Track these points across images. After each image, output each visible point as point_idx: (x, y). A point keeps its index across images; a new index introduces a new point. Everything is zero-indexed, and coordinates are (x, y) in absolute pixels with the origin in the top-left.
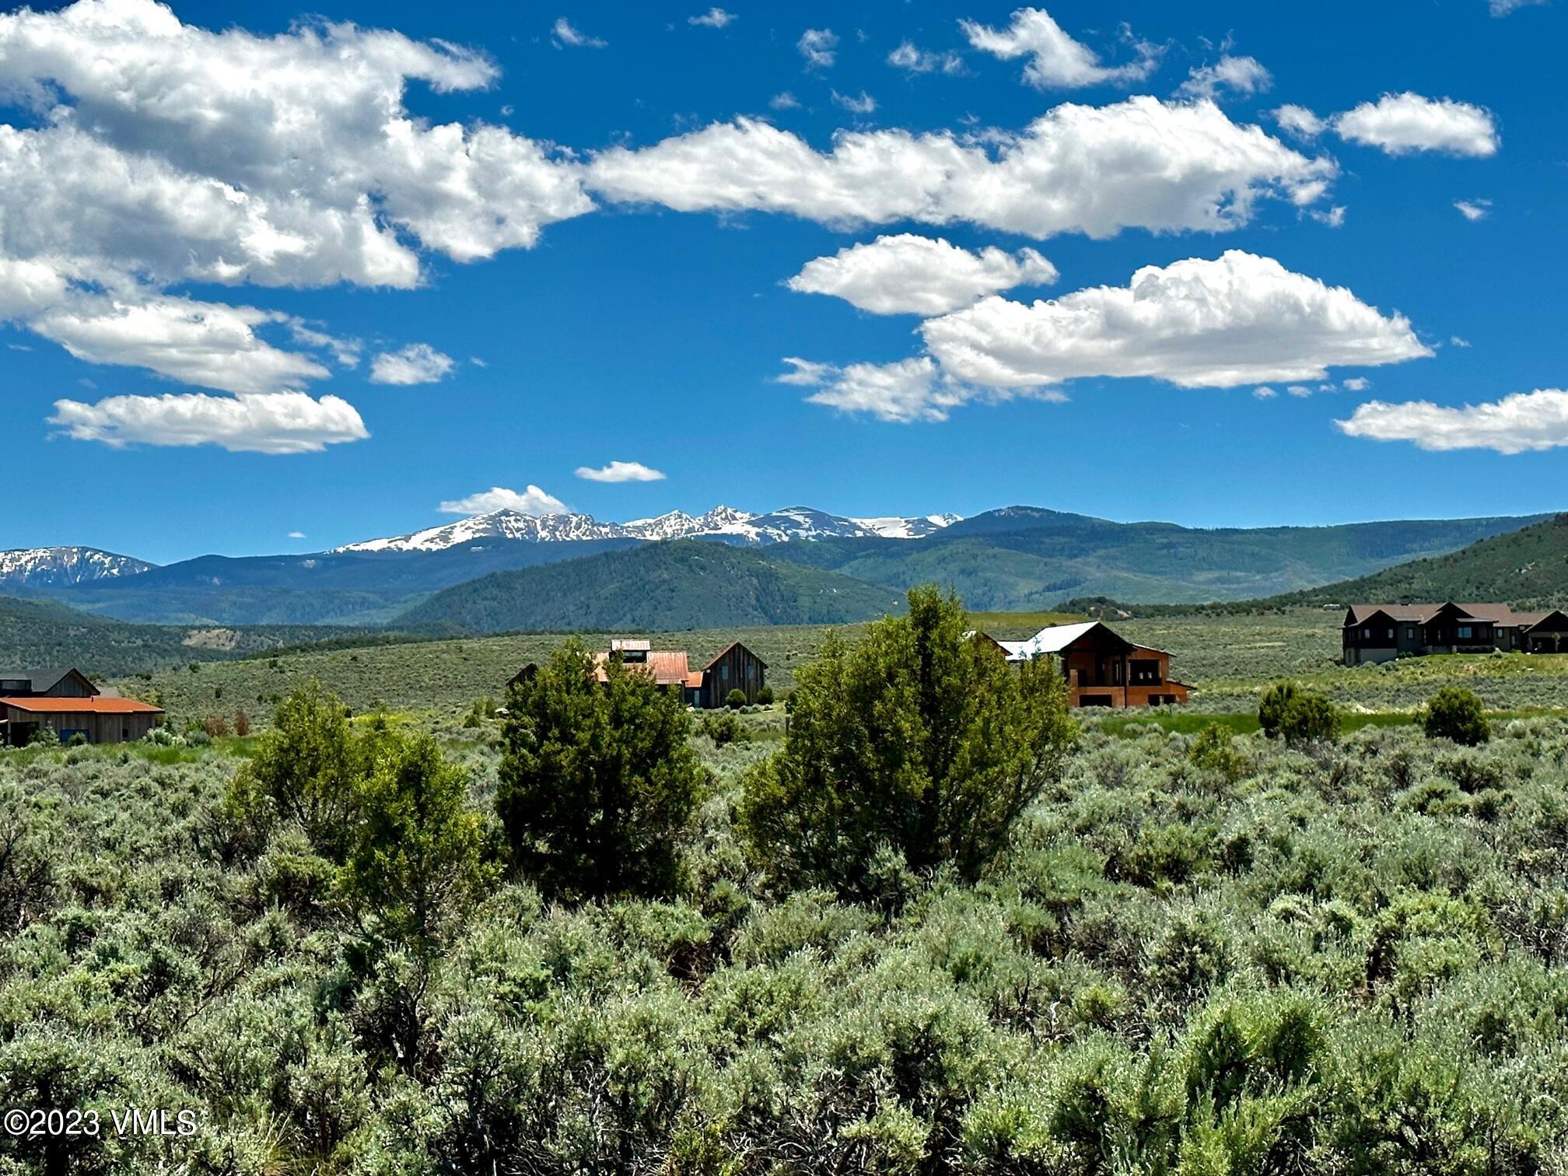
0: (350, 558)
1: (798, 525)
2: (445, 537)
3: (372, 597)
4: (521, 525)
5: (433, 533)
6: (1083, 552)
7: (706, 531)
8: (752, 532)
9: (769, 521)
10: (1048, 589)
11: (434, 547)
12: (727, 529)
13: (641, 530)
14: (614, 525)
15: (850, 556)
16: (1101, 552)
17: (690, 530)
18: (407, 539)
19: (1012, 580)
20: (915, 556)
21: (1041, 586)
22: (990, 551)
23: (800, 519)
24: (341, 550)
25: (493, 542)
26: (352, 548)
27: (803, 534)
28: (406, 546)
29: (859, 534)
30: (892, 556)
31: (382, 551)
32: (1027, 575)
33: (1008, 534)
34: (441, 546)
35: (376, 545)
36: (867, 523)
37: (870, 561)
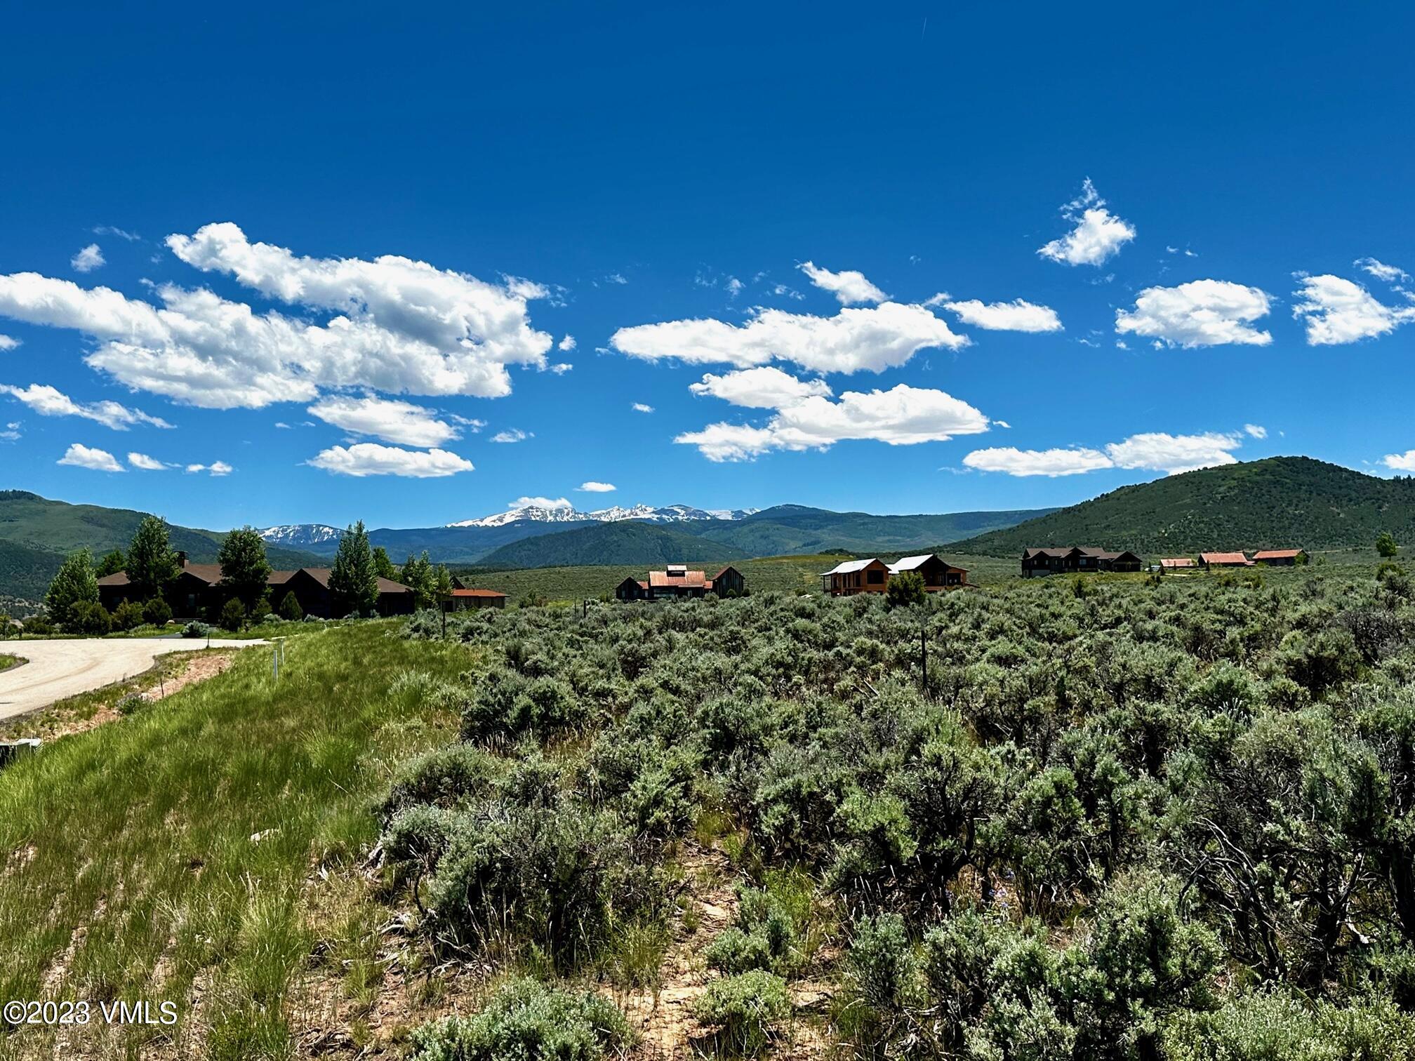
0: (453, 529)
1: (678, 513)
2: (501, 520)
3: (465, 549)
4: (539, 513)
5: (495, 517)
6: (821, 527)
7: (632, 517)
8: (655, 518)
9: (663, 511)
10: (804, 545)
11: (496, 525)
12: (642, 516)
13: (599, 516)
14: (586, 514)
15: (706, 529)
16: (830, 527)
17: (624, 516)
18: (482, 520)
19: (787, 541)
20: (738, 529)
21: (800, 544)
22: (775, 526)
23: (679, 511)
24: (449, 526)
25: (525, 521)
26: (454, 525)
27: (680, 518)
28: (481, 524)
29: (708, 518)
30: (726, 529)
31: (469, 527)
32: (793, 539)
33: (784, 518)
34: (501, 524)
35: (466, 524)
36: (713, 513)
37: (716, 532)
